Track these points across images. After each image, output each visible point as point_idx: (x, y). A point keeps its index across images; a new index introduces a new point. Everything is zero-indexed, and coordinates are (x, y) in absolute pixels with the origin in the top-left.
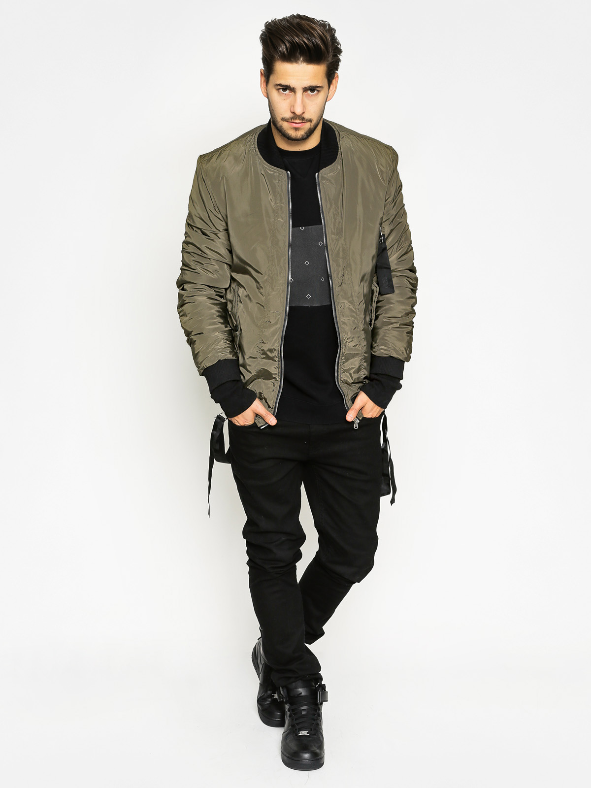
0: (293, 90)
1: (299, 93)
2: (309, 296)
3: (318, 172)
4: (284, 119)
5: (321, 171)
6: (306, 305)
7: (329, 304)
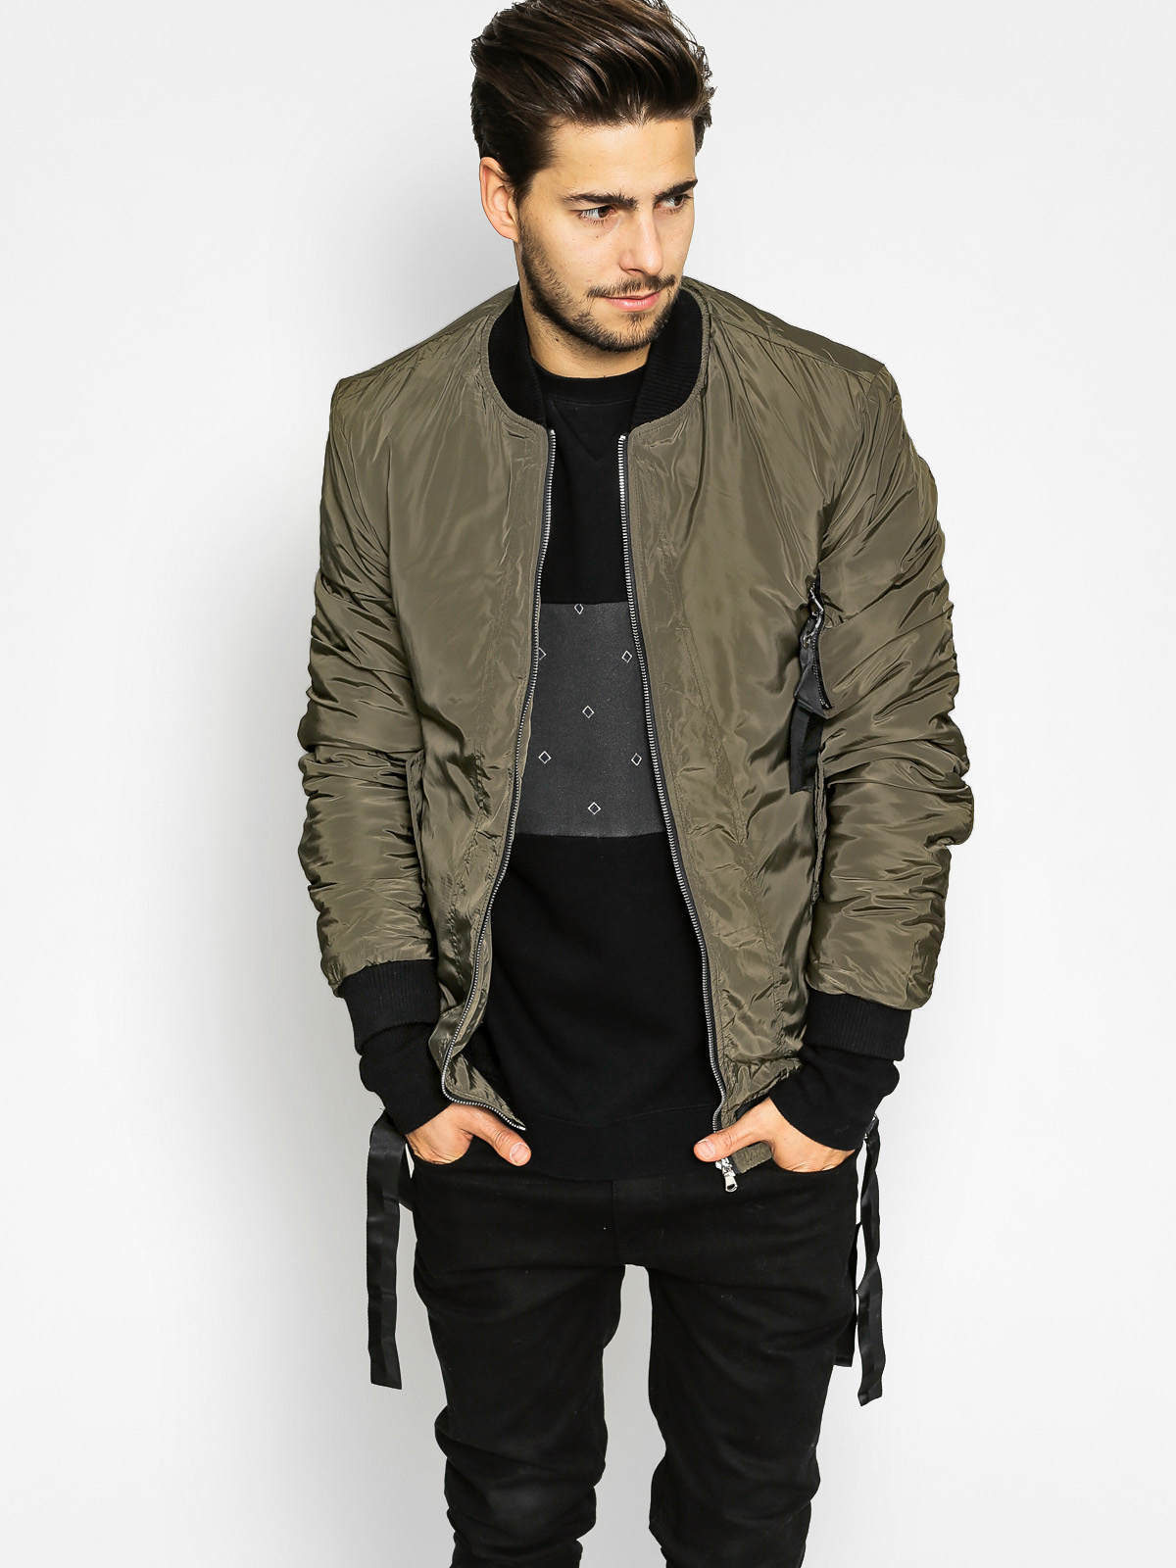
0: (627, 204)
1: (644, 213)
2: (595, 809)
3: (627, 432)
4: (596, 293)
5: (636, 431)
6: (589, 834)
7: (658, 829)
